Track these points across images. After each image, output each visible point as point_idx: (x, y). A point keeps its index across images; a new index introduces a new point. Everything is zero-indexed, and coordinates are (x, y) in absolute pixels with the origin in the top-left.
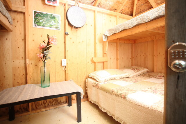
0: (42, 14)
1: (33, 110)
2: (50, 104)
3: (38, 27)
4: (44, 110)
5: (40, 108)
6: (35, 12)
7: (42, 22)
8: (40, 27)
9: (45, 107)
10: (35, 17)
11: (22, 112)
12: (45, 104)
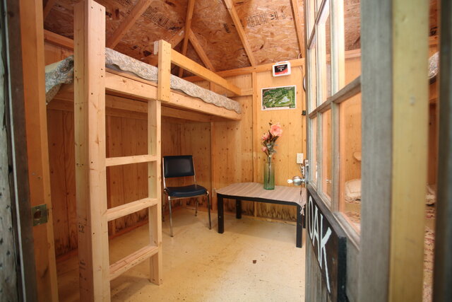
0: (272, 90)
1: (258, 216)
2: (280, 216)
3: (267, 109)
4: (270, 220)
5: (267, 217)
6: (264, 91)
7: (272, 102)
8: (269, 109)
9: (273, 218)
10: (263, 96)
11: (248, 215)
12: (273, 213)
